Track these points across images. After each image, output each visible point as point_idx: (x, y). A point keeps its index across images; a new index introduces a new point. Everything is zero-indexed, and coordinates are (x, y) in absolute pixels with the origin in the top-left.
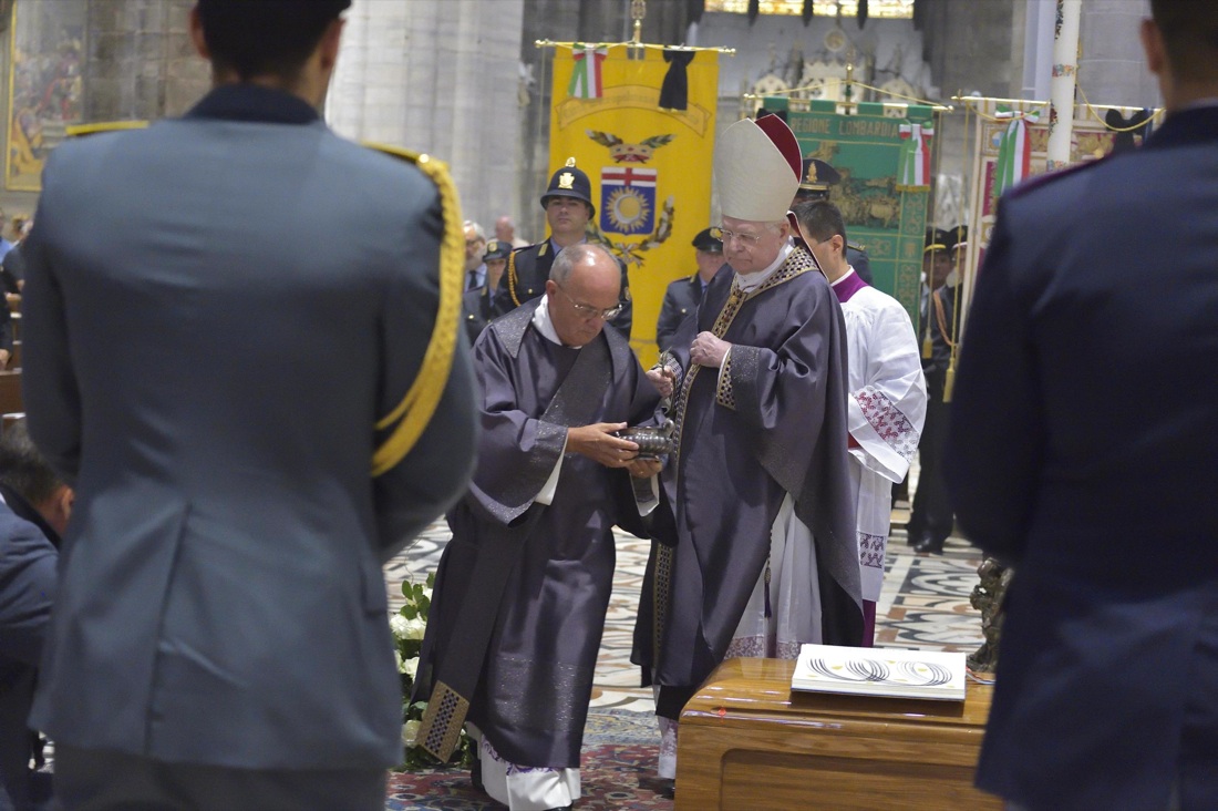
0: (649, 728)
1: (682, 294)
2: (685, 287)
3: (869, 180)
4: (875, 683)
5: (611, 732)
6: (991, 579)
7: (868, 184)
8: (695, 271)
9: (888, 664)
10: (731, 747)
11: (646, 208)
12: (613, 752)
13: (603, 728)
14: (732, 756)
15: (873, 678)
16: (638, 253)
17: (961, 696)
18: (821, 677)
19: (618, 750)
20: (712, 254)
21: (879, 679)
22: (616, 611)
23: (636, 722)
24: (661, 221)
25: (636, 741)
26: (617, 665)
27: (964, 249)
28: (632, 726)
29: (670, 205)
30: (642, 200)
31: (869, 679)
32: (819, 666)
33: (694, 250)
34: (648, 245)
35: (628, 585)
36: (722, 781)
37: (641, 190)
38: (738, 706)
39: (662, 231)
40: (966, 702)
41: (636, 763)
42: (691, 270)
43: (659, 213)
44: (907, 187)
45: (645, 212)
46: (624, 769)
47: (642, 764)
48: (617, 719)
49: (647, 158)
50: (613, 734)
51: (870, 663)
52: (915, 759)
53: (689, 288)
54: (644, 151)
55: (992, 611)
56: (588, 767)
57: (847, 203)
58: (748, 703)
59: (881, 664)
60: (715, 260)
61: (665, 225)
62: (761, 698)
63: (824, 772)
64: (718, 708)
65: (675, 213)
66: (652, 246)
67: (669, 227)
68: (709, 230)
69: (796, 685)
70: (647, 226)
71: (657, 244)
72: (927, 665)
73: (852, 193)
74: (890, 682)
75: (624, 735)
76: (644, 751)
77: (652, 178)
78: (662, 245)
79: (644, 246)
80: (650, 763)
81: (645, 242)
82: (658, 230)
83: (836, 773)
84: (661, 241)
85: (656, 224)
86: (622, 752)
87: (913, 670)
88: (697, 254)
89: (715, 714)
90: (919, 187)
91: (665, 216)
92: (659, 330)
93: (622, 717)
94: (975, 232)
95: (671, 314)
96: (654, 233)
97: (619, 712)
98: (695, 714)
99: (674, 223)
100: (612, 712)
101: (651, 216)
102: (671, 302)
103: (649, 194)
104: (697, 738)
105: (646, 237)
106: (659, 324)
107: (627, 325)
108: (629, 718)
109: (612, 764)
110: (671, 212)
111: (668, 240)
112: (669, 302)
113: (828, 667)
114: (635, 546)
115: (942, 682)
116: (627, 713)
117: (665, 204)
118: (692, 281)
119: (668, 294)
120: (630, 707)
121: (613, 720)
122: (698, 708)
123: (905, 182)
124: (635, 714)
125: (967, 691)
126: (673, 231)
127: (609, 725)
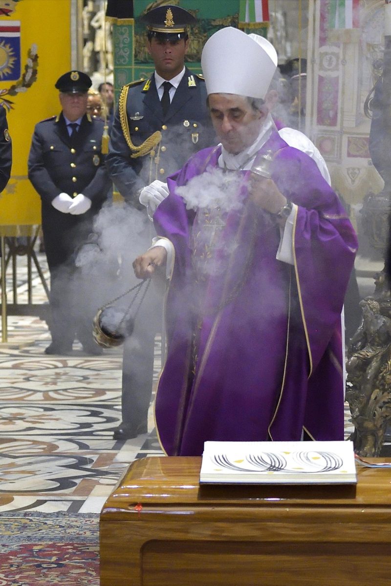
0: (61, 527)
1: (49, 133)
2: (51, 126)
3: (214, 20)
4: (275, 473)
5: (27, 533)
6: (358, 373)
7: (213, 23)
8: (60, 112)
9: (285, 455)
10: (150, 539)
11: (12, 56)
12: (32, 551)
13: (19, 529)
14: (151, 546)
15: (272, 468)
16: (8, 97)
17: (353, 480)
18: (226, 470)
19: (36, 548)
20: (73, 95)
21: (278, 469)
22: (14, 423)
23: (48, 522)
24: (27, 67)
25: (51, 539)
26: (23, 472)
27: (304, 78)
28: (46, 526)
29: (34, 53)
30: (8, 49)
31: (269, 469)
32: (223, 461)
33: (57, 92)
34: (16, 90)
35: (21, 399)
36: (143, 571)
37: (8, 40)
38: (153, 501)
39: (28, 78)
40: (358, 485)
41: (54, 559)
42: (55, 111)
43: (25, 60)
44: (249, 24)
45: (11, 61)
46: (45, 566)
47: (59, 559)
48: (31, 520)
49: (11, 11)
50: (29, 534)
51: (268, 455)
52: (314, 539)
53: (55, 127)
54: (7, 5)
55: (361, 402)
56: (12, 566)
57: (196, 42)
58: (161, 498)
59: (278, 455)
60: (76, 100)
61: (30, 71)
62: (173, 492)
63: (233, 556)
64: (134, 504)
65: (39, 60)
66: (20, 90)
67: (35, 72)
68: (70, 74)
69: (204, 479)
70: (14, 73)
71: (25, 88)
72: (320, 453)
73: (200, 32)
74: (288, 471)
75: (39, 535)
76: (59, 548)
77: (16, 29)
78: (29, 89)
79: (12, 91)
80: (67, 558)
81: (13, 87)
82: (24, 76)
83: (245, 556)
84: (28, 85)
85: (23, 71)
86: (40, 550)
87: (307, 459)
88: (60, 95)
89: (133, 510)
90: (260, 24)
91: (31, 64)
92: (30, 167)
93: (35, 519)
94: (313, 61)
95: (40, 151)
96: (21, 78)
97: (32, 514)
98: (115, 510)
99: (38, 68)
100: (26, 515)
101: (17, 64)
102: (39, 141)
103: (14, 44)
104: (116, 532)
105: (14, 83)
106: (30, 161)
107: (7, 165)
108: (42, 519)
109: (33, 561)
110: (35, 59)
111: (34, 84)
112: (37, 140)
113: (231, 461)
114: (22, 364)
115: (335, 468)
116: (40, 514)
117: (29, 52)
118: (57, 120)
119: (36, 134)
120: (41, 509)
121: (28, 521)
122: (116, 505)
123: (247, 21)
124: (46, 515)
125: (357, 475)
126: (38, 76)
127: (25, 527)
